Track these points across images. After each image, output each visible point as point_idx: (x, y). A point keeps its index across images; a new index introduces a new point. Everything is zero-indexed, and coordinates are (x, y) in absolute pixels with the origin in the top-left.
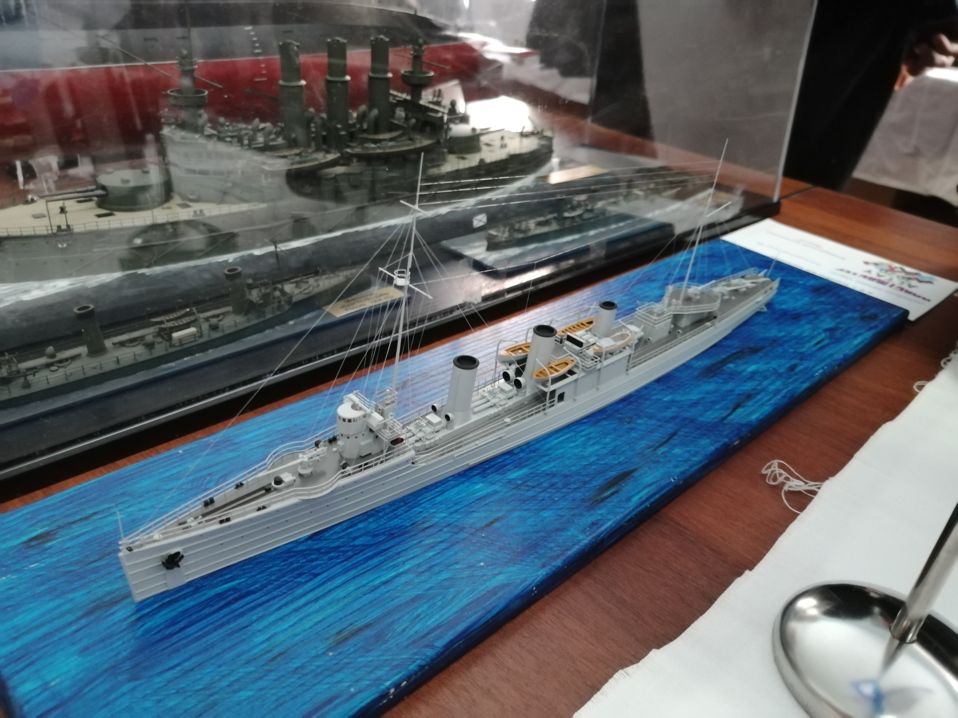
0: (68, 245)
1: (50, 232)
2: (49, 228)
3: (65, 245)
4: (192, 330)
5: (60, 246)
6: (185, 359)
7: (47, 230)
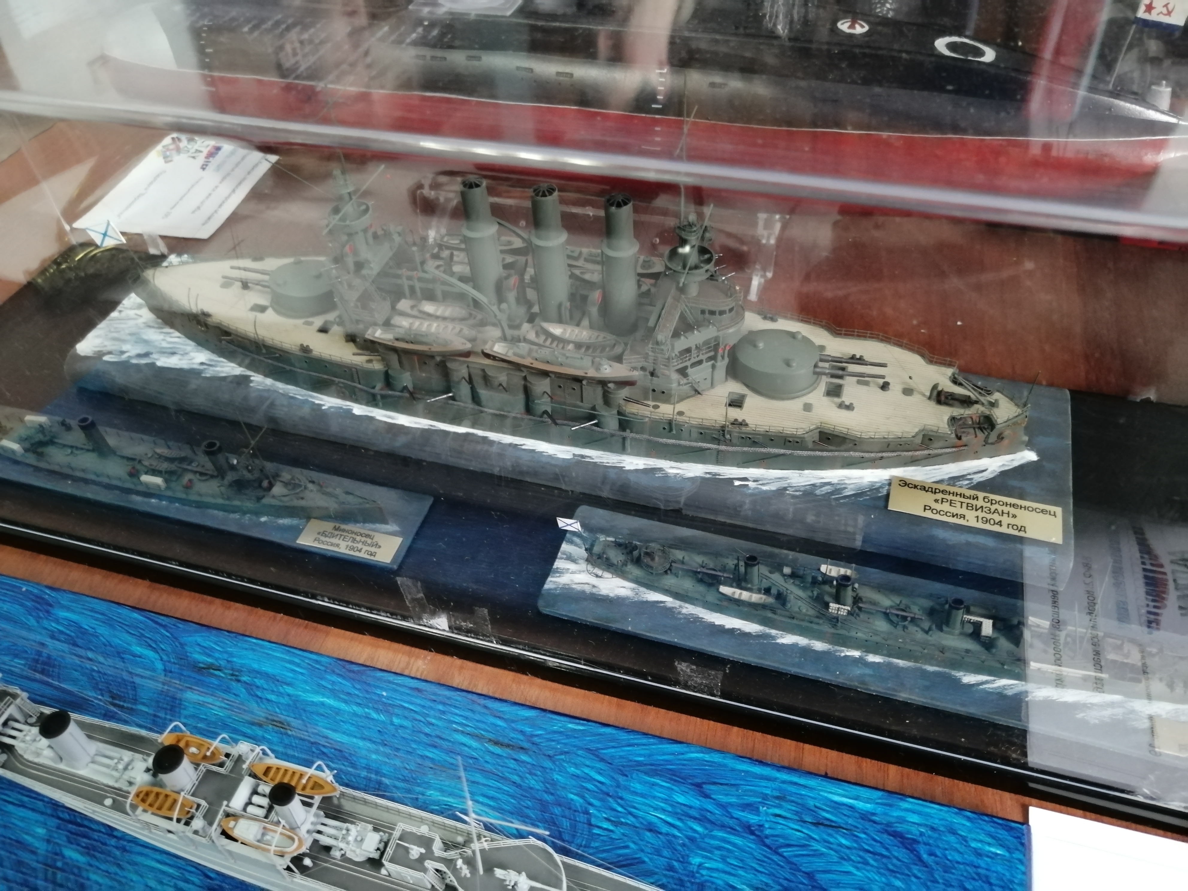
3: (203, 329)
4: (159, 481)
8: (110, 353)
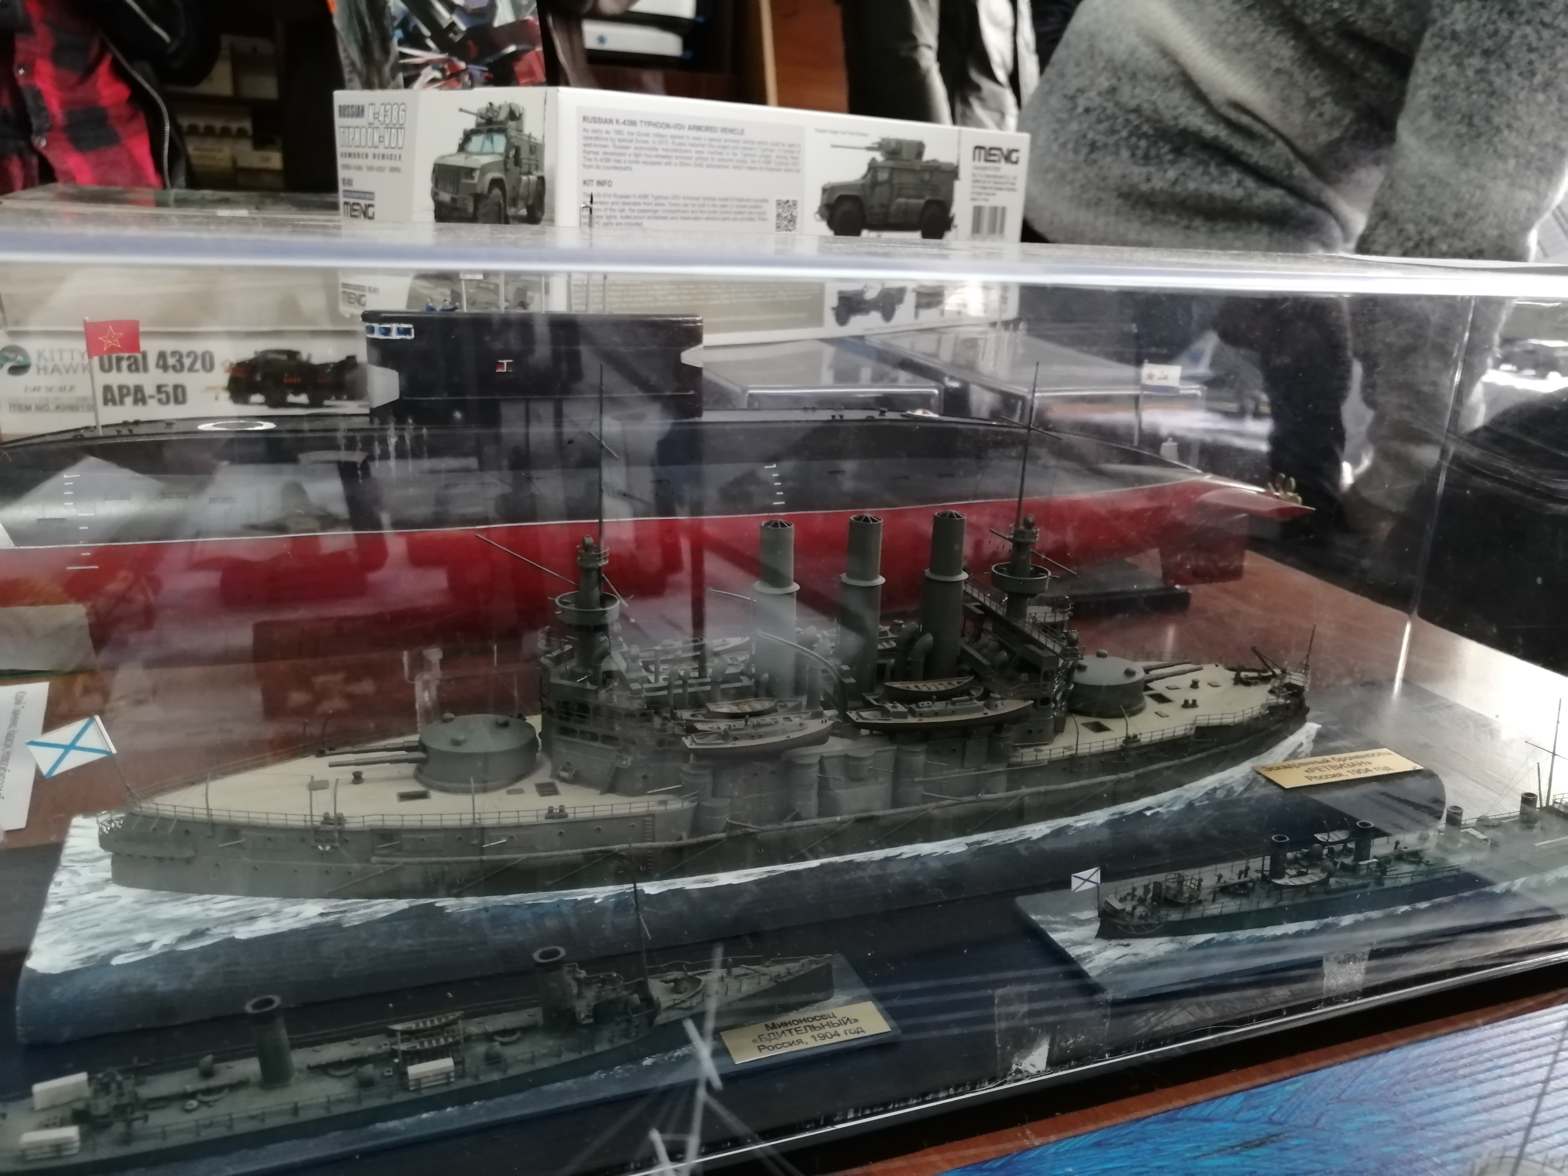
0: (332, 847)
1: (309, 824)
2: (308, 818)
3: (328, 848)
4: (447, 1063)
5: (320, 847)
6: (425, 1116)
7: (305, 821)
8: (117, 952)
